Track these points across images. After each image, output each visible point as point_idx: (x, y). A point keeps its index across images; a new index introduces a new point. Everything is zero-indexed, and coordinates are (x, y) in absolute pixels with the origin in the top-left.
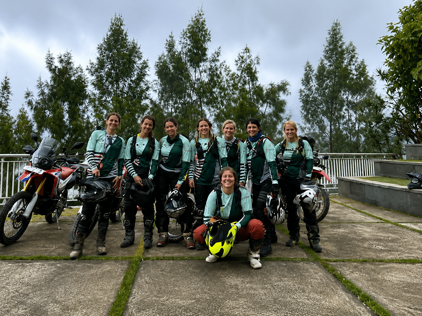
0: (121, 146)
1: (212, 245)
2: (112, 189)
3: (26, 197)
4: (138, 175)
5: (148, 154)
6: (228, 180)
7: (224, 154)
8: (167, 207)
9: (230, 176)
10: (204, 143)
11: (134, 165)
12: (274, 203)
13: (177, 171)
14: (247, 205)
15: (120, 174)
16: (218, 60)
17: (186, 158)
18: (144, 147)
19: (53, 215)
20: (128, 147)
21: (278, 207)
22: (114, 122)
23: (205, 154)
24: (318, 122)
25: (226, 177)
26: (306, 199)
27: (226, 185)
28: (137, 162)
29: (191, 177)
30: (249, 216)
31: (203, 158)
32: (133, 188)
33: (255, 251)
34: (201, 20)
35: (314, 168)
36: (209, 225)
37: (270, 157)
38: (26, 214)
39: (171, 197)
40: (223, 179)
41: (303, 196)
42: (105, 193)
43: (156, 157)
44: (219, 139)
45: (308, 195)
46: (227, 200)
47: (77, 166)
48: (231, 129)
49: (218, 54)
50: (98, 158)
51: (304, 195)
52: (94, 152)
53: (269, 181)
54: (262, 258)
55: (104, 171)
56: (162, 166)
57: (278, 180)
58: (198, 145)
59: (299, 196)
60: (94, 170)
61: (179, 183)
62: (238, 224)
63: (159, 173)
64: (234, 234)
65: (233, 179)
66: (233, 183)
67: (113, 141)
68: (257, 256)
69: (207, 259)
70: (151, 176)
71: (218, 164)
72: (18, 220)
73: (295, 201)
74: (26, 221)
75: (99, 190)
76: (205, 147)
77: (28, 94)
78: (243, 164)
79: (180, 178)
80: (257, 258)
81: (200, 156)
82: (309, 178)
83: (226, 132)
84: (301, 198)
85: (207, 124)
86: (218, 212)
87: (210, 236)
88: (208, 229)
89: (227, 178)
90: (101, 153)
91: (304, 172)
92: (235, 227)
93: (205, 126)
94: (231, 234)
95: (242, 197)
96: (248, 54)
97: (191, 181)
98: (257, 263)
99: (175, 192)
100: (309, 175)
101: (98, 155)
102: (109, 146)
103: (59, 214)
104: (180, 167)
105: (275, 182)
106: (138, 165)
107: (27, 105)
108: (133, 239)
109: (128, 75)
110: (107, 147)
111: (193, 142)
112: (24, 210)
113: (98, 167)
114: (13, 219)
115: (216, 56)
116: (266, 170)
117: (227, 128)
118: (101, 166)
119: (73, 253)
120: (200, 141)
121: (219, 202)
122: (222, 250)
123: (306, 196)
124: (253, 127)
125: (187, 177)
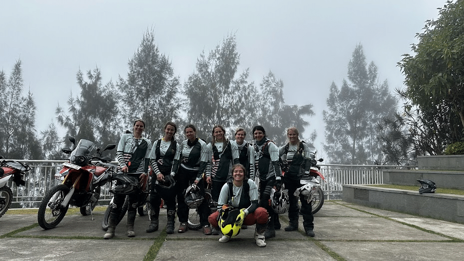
0: (147, 147)
1: (223, 227)
2: (139, 184)
3: (64, 189)
4: (162, 173)
5: (170, 155)
6: (239, 175)
7: (236, 155)
8: (187, 199)
9: (240, 171)
10: (220, 146)
11: (159, 165)
12: (277, 195)
13: (196, 169)
14: (255, 195)
15: (146, 171)
16: (246, 82)
17: (203, 159)
18: (167, 148)
19: (87, 208)
20: (153, 149)
21: (281, 198)
22: (139, 127)
23: (220, 156)
24: (342, 141)
25: (236, 172)
26: (305, 191)
27: (237, 178)
28: (161, 161)
29: (208, 174)
30: (255, 205)
31: (219, 158)
32: (157, 183)
33: (260, 233)
34: (232, 43)
35: (312, 168)
36: (222, 211)
37: (275, 157)
38: (64, 204)
39: (190, 191)
40: (234, 174)
41: (302, 190)
42: (132, 187)
43: (177, 157)
44: (231, 142)
45: (306, 188)
46: (237, 191)
47: (109, 165)
48: (242, 135)
49: (246, 75)
50: (127, 157)
51: (302, 188)
52: (123, 152)
53: (274, 177)
54: (267, 239)
55: (132, 168)
56: (183, 165)
57: (281, 177)
58: (214, 148)
59: (298, 189)
60: (124, 167)
61: (198, 179)
62: (246, 210)
63: (180, 171)
64: (242, 218)
65: (242, 174)
66: (242, 177)
67: (139, 144)
68: (263, 237)
69: (220, 240)
70: (172, 173)
71: (231, 164)
72: (57, 209)
73: (295, 194)
74: (64, 210)
75: (128, 184)
76: (220, 150)
77: (59, 110)
78: (252, 164)
79: (198, 175)
80: (262, 239)
81: (216, 157)
82: (308, 174)
83: (238, 138)
84: (300, 190)
85: (221, 130)
86: (229, 201)
87: (222, 220)
88: (221, 215)
89: (238, 173)
90: (129, 153)
91: (303, 169)
92: (243, 212)
93: (220, 132)
94: (240, 218)
95: (250, 189)
96: (272, 78)
97: (209, 178)
98: (262, 243)
99: (194, 186)
100: (307, 172)
101: (128, 155)
102: (136, 148)
103: (93, 208)
104: (198, 166)
105: (278, 178)
106: (162, 164)
107: (57, 120)
108: (158, 226)
109: (159, 91)
110: (134, 148)
111: (209, 144)
112: (62, 200)
113: (127, 165)
114: (52, 208)
115: (244, 77)
116: (271, 169)
117: (239, 135)
118: (129, 164)
119: (107, 235)
120: (216, 145)
121: (230, 193)
122: (232, 231)
123: (305, 189)
124: (260, 133)
125: (205, 175)
